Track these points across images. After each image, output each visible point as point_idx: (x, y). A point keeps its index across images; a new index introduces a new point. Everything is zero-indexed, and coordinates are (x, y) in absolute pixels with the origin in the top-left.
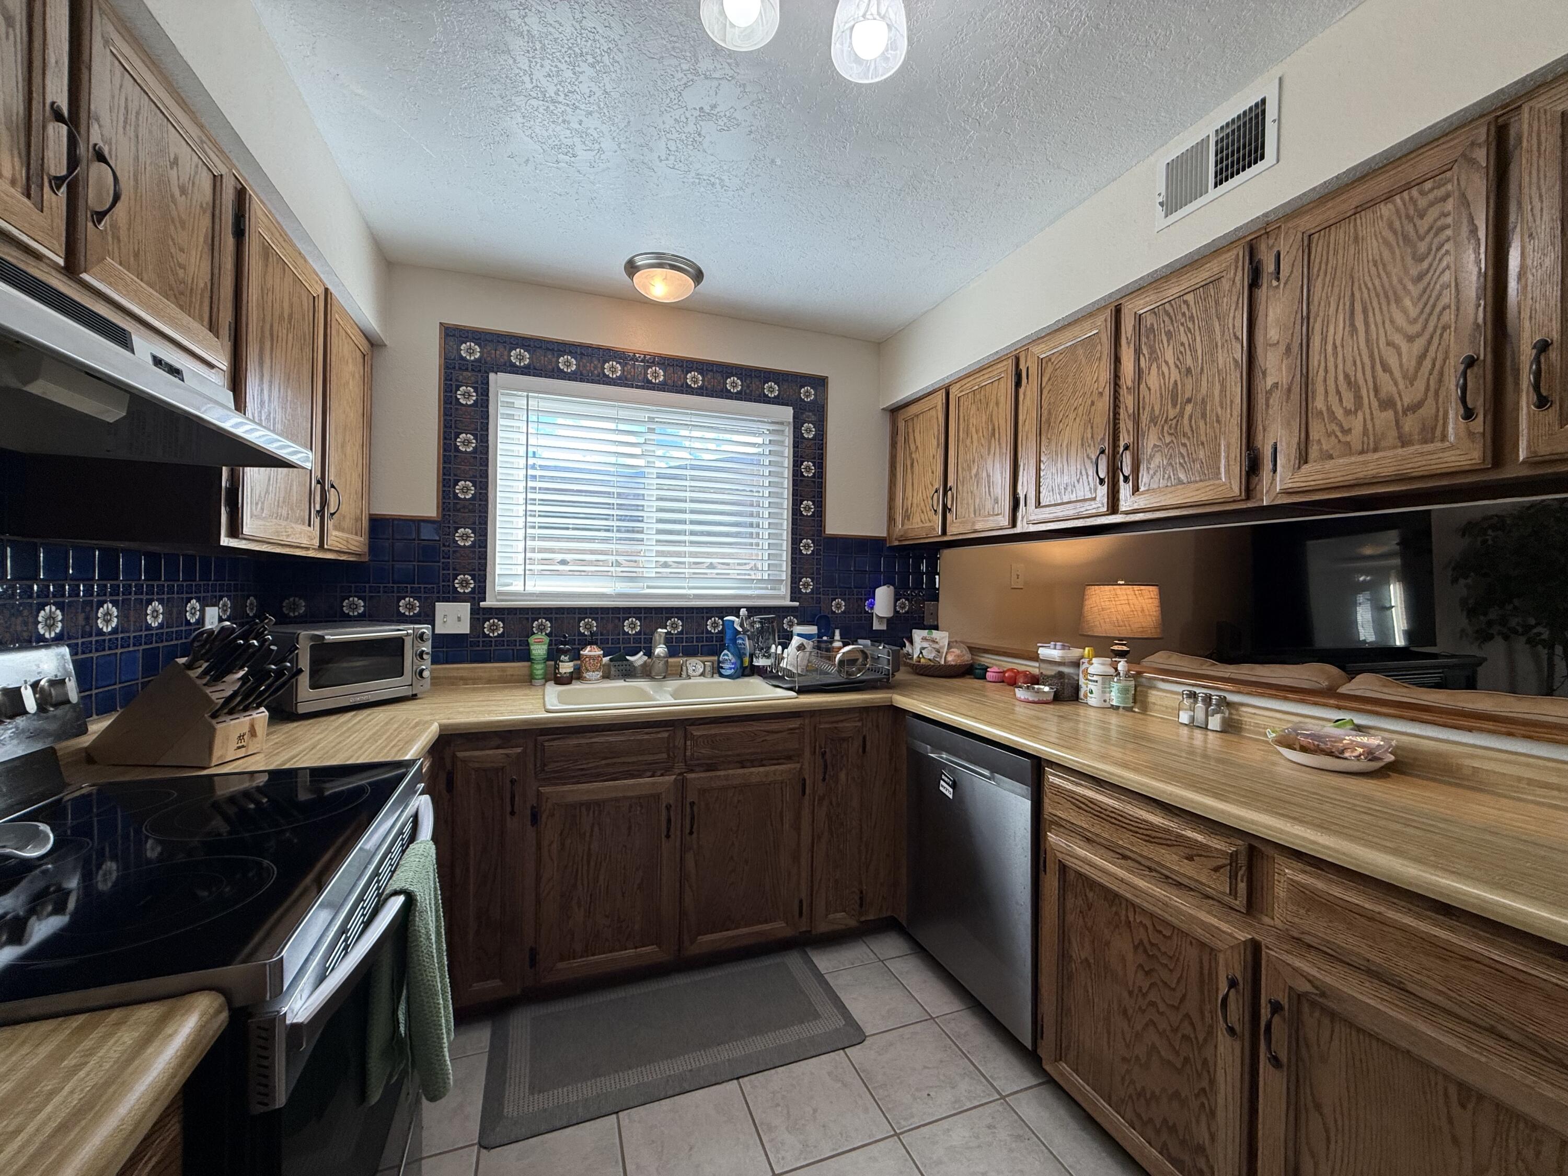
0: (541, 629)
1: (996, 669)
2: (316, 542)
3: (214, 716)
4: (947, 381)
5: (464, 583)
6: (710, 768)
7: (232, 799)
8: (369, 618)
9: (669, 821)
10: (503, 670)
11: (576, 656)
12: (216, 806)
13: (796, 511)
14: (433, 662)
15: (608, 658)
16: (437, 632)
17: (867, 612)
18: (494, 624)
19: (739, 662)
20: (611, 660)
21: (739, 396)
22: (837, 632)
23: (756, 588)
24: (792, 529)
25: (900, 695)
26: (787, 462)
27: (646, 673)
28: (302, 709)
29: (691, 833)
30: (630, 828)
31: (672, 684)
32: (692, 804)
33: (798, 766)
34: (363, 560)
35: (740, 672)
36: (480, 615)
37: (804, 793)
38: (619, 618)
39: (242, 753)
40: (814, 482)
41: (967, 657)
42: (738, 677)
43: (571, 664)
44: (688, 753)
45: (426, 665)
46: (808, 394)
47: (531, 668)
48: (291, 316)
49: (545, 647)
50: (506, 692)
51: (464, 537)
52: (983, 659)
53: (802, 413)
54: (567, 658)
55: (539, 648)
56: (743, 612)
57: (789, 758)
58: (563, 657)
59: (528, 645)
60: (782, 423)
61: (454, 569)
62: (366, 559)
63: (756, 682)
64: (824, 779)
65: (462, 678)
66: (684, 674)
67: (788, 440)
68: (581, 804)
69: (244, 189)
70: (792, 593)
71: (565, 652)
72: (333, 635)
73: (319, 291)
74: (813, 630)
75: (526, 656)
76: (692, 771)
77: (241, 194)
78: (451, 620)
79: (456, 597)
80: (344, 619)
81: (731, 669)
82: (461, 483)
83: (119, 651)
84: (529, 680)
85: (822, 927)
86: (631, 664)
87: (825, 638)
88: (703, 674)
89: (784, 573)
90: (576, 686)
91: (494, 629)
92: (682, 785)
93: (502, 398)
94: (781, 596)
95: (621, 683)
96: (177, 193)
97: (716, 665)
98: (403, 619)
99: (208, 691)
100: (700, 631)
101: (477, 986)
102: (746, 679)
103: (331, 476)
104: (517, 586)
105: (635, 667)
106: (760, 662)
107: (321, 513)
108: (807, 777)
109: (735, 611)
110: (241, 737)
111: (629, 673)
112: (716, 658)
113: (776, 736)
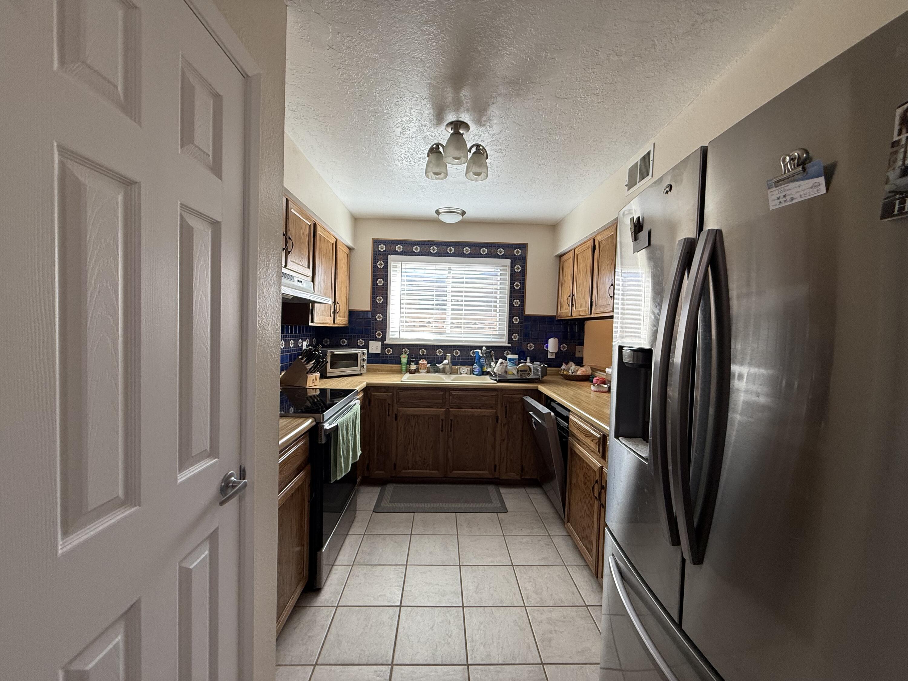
0: (406, 352)
1: (597, 378)
2: (332, 322)
3: (307, 373)
4: (575, 246)
5: (379, 334)
6: (460, 408)
7: (311, 397)
8: (348, 346)
9: (442, 425)
10: (392, 367)
11: (417, 363)
12: (307, 398)
13: (511, 305)
14: (367, 363)
15: (429, 365)
16: (370, 352)
17: (545, 350)
18: (389, 350)
19: (480, 369)
20: (430, 365)
21: (486, 256)
22: (528, 358)
23: (492, 338)
24: (509, 312)
25: (542, 386)
26: (508, 282)
27: (443, 371)
28: (328, 375)
29: (451, 431)
30: (429, 426)
31: (454, 376)
32: (451, 420)
33: (495, 410)
34: (346, 326)
35: (481, 373)
36: (384, 346)
37: (497, 422)
38: (434, 349)
39: (313, 384)
40: (520, 291)
41: (589, 372)
42: (480, 375)
43: (415, 366)
44: (450, 401)
45: (365, 363)
46: (518, 252)
47: (401, 367)
48: (326, 253)
49: (406, 359)
50: (392, 375)
51: (379, 317)
52: (596, 374)
53: (515, 261)
54: (413, 364)
55: (404, 360)
56: (484, 348)
57: (492, 408)
58: (412, 363)
59: (400, 358)
60: (506, 266)
61: (376, 329)
62: (348, 325)
63: (487, 377)
64: (506, 417)
65: (378, 369)
66: (459, 372)
67: (508, 273)
68: (411, 415)
69: (315, 223)
70: (508, 340)
71: (413, 361)
72: (337, 352)
73: (334, 240)
74: (516, 357)
75: (399, 362)
76: (452, 408)
77: (315, 225)
78: (374, 348)
79: (376, 340)
80: (340, 346)
81: (477, 371)
82: (378, 297)
83: (284, 354)
84: (400, 372)
85: (504, 477)
86: (438, 367)
87: (522, 361)
88: (466, 374)
89: (505, 332)
90: (416, 375)
91: (389, 352)
92: (447, 413)
93: (392, 264)
94: (503, 341)
95: (433, 375)
96: (302, 235)
97: (472, 370)
98: (358, 347)
99: (306, 366)
100: (467, 355)
101: (377, 472)
102: (483, 376)
103: (338, 300)
104: (397, 336)
105: (440, 369)
106: (489, 370)
107: (334, 312)
108: (499, 416)
109: (480, 348)
110: (313, 380)
111: (437, 371)
112: (471, 367)
113: (486, 397)
